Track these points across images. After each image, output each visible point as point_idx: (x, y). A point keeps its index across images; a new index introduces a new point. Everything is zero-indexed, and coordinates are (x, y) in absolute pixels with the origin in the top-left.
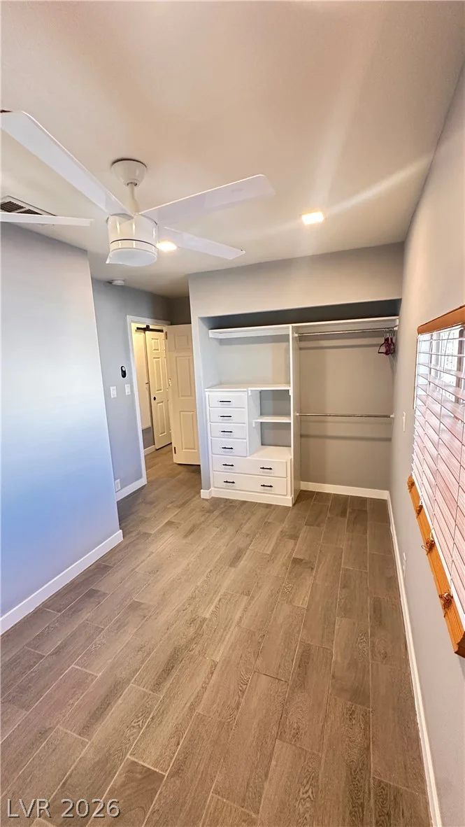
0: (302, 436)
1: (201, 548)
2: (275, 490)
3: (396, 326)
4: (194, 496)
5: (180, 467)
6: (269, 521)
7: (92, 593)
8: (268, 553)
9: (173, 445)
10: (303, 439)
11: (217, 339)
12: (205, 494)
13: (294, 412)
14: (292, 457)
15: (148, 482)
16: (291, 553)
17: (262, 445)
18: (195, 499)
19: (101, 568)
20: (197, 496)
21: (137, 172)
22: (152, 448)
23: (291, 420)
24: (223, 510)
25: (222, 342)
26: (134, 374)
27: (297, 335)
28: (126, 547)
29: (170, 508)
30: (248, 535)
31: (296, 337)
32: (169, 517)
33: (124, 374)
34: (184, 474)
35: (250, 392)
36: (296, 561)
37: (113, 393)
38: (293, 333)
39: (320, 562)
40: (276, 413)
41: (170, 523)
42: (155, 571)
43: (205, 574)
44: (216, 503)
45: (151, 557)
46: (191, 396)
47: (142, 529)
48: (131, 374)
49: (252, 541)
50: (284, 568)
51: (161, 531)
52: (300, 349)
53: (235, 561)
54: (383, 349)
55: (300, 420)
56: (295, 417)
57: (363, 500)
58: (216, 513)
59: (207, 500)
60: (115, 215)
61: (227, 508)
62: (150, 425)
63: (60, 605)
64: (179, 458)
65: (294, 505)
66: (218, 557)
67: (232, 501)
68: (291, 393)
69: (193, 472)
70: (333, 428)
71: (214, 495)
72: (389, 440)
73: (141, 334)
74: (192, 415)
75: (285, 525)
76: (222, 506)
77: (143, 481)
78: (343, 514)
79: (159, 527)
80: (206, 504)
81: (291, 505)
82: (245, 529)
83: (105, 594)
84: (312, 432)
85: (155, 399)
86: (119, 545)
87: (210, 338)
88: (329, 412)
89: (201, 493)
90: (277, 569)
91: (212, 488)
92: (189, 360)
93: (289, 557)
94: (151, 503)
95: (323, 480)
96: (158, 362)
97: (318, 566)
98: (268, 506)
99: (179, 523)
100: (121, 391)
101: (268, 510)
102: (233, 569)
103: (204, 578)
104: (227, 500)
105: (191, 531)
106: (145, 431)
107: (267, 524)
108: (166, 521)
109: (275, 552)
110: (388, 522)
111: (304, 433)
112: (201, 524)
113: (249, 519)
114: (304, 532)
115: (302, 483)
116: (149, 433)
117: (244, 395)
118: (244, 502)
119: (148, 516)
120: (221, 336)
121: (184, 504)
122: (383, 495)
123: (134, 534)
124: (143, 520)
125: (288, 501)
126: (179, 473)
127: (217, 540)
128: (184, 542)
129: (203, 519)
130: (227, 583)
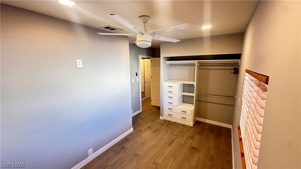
0: (199, 101)
1: (159, 138)
2: (187, 120)
3: (239, 63)
4: (157, 118)
5: (153, 107)
6: (184, 131)
7: (123, 148)
8: (182, 143)
9: (151, 99)
10: (199, 102)
11: (169, 64)
12: (161, 118)
13: (196, 92)
14: (194, 109)
15: (142, 111)
16: (191, 145)
17: (183, 102)
18: (158, 119)
19: (126, 140)
20: (159, 118)
21: (147, 19)
22: (144, 99)
23: (194, 95)
24: (167, 125)
25: (171, 65)
26: (140, 74)
27: (198, 64)
28: (134, 134)
29: (149, 122)
30: (175, 135)
31: (198, 65)
32: (149, 125)
33: (137, 75)
34: (155, 110)
35: (179, 84)
36: (193, 148)
37: (133, 81)
38: (197, 64)
39: (201, 149)
40: (189, 92)
41: (149, 127)
42: (143, 144)
43: (160, 147)
44: (165, 121)
45: (142, 138)
46: (158, 82)
47: (139, 128)
48: (139, 75)
49: (176, 138)
50: (188, 150)
51: (146, 130)
52: (200, 69)
53: (170, 144)
54: (233, 71)
55: (198, 95)
56: (196, 94)
57: (221, 128)
58: (165, 125)
59: (162, 120)
60: (139, 33)
61: (169, 124)
62: (144, 91)
63: (114, 150)
64: (153, 103)
65: (193, 126)
66: (164, 142)
67: (171, 122)
68: (195, 85)
69: (158, 109)
70: (210, 99)
71: (164, 119)
72: (234, 106)
73: (143, 60)
74: (159, 89)
75: (189, 133)
76: (167, 123)
77: (140, 111)
78: (212, 132)
79: (145, 128)
80: (162, 122)
81: (192, 126)
82: (175, 133)
83: (127, 149)
84: (202, 100)
85: (146, 82)
86: (132, 132)
87: (166, 64)
88: (209, 94)
89: (160, 118)
90: (185, 150)
91: (164, 116)
92: (159, 70)
93: (190, 146)
94: (143, 119)
95: (205, 118)
96: (148, 70)
97: (201, 151)
98: (184, 125)
99: (152, 128)
100: (135, 80)
101: (183, 127)
102: (169, 147)
103: (159, 149)
104: (169, 121)
105: (155, 131)
106: (142, 93)
107: (183, 132)
108: (147, 126)
109: (185, 143)
110: (231, 138)
111: (198, 100)
112: (159, 129)
113: (176, 129)
114: (197, 137)
115: (197, 118)
116: (143, 93)
117: (178, 85)
118: (175, 123)
119: (141, 124)
120: (170, 63)
121: (154, 121)
122: (230, 126)
123: (137, 129)
124: (140, 125)
125: (191, 124)
126: (153, 109)
127: (165, 135)
128: (153, 134)
129: (160, 127)
130: (167, 151)
